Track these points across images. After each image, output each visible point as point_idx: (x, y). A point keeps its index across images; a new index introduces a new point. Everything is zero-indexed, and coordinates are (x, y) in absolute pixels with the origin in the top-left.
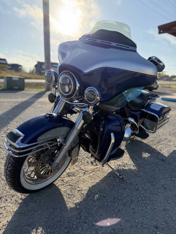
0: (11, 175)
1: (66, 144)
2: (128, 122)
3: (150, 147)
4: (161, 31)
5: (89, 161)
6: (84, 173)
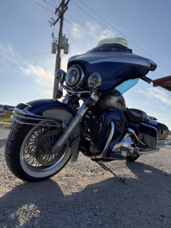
0: (12, 146)
1: (68, 128)
2: (128, 132)
3: (153, 167)
4: (155, 85)
5: (89, 170)
6: (84, 176)
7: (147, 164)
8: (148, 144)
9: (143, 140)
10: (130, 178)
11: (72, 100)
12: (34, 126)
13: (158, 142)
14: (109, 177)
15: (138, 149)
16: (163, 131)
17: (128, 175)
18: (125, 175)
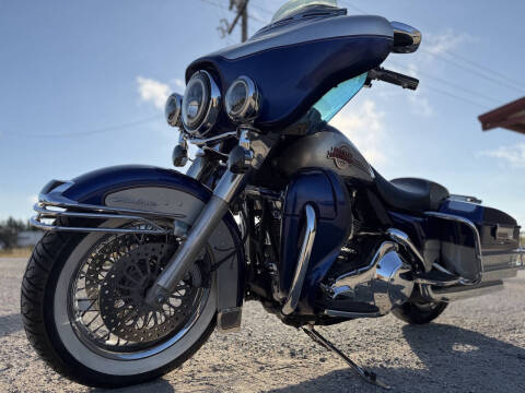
2: (387, 238)
3: (483, 336)
5: (287, 351)
6: (262, 368)
7: (469, 328)
8: (460, 269)
9: (441, 261)
10: (402, 369)
11: (210, 167)
12: (86, 234)
13: (485, 260)
14: (336, 369)
15: (426, 285)
16: (496, 227)
17: (397, 359)
18: (387, 362)
